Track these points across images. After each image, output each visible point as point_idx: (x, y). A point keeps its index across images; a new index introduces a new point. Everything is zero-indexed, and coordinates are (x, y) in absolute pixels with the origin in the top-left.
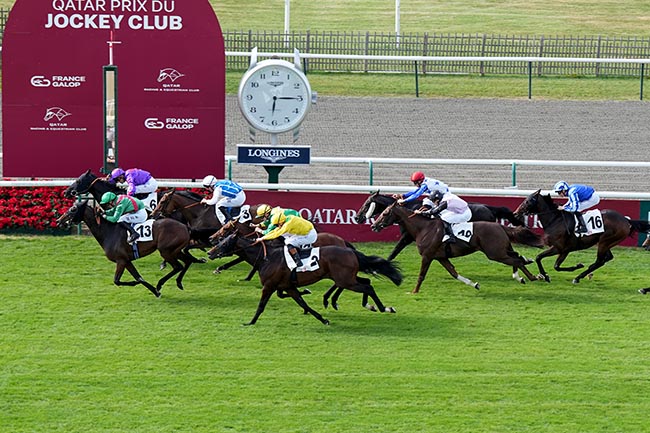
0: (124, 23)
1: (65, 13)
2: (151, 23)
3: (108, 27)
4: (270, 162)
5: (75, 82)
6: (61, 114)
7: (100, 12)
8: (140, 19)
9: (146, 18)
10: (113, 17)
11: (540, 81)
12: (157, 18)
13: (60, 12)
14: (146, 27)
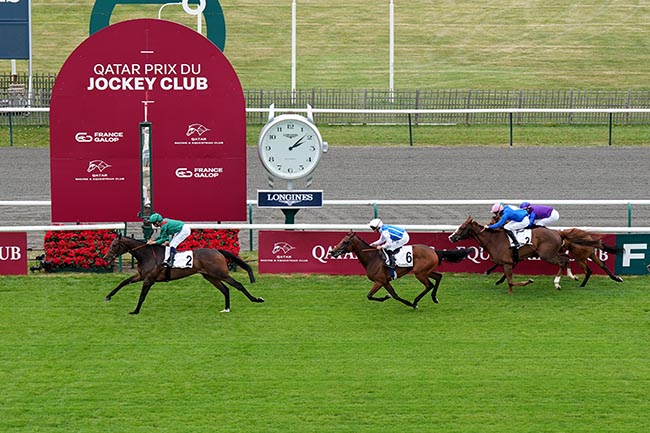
0: (157, 84)
1: (105, 76)
2: (180, 83)
3: (143, 88)
4: (287, 205)
5: (115, 137)
6: (103, 166)
7: (136, 75)
8: (170, 80)
9: (176, 79)
10: (147, 79)
11: (520, 129)
12: (185, 79)
13: (100, 76)
14: (176, 87)
